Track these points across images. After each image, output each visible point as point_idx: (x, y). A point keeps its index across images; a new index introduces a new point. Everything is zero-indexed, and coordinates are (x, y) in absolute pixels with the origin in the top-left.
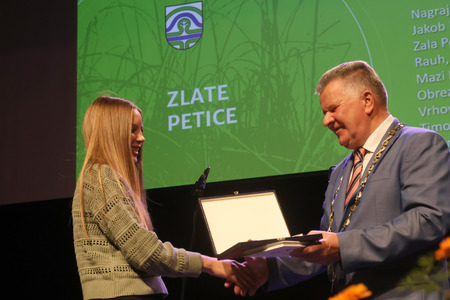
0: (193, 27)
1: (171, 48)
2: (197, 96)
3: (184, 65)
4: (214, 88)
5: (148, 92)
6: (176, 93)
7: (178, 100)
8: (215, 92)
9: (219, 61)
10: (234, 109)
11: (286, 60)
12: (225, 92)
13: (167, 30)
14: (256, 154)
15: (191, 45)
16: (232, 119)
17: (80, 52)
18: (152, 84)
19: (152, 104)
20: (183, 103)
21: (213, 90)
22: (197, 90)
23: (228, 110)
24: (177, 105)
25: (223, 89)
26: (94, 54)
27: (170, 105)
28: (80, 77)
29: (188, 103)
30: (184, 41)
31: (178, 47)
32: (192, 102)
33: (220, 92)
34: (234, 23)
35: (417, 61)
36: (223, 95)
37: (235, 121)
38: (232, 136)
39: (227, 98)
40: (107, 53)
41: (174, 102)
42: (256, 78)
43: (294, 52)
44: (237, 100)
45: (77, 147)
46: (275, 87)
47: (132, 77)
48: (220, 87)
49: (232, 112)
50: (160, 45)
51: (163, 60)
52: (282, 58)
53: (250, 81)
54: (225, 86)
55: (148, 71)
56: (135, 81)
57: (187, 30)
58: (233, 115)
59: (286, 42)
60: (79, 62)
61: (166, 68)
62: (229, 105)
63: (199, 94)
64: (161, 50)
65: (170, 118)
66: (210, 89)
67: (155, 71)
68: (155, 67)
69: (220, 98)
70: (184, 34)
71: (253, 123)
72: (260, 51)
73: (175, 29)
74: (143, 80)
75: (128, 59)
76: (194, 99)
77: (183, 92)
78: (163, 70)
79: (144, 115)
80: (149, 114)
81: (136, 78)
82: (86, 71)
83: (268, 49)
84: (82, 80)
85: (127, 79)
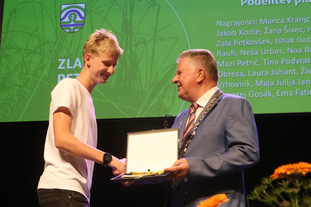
0: (78, 19)
1: (63, 31)
2: (78, 63)
3: (71, 43)
5: (46, 59)
6: (64, 60)
7: (65, 65)
11: (136, 45)
13: (61, 20)
14: (113, 104)
15: (76, 30)
17: (4, 29)
18: (49, 53)
19: (48, 66)
20: (68, 67)
22: (78, 60)
24: (64, 68)
26: (13, 31)
27: (60, 67)
28: (3, 45)
29: (71, 67)
30: (72, 27)
31: (68, 31)
32: (74, 67)
34: (105, 18)
35: (218, 52)
38: (99, 91)
40: (21, 31)
41: (62, 66)
43: (142, 40)
46: (128, 62)
47: (37, 47)
50: (56, 29)
51: (57, 38)
52: (134, 43)
55: (47, 45)
56: (38, 50)
57: (74, 21)
59: (137, 33)
60: (3, 36)
61: (59, 44)
63: (79, 62)
64: (56, 32)
65: (59, 76)
67: (51, 45)
68: (52, 42)
70: (72, 23)
71: (113, 84)
72: (120, 38)
73: (67, 19)
74: (43, 50)
75: (36, 36)
76: (75, 65)
77: (68, 60)
78: (57, 45)
79: (42, 72)
80: (46, 72)
81: (39, 49)
82: (7, 41)
83: (125, 37)
84: (4, 47)
85: (33, 49)
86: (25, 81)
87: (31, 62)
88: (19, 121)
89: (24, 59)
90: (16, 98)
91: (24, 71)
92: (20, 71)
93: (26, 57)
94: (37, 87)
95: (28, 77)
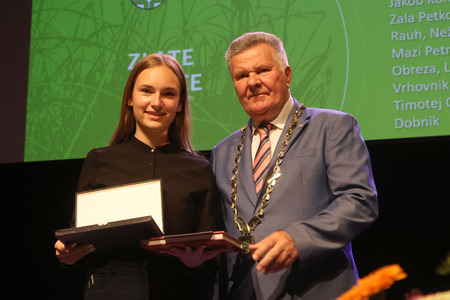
1: (134, 6)
3: (148, 25)
4: (179, 51)
5: (108, 54)
6: (137, 55)
8: (179, 56)
9: (185, 23)
10: (199, 75)
11: (257, 26)
12: (190, 57)
14: (221, 124)
15: (156, 5)
16: (196, 85)
17: (35, 6)
18: (112, 44)
19: (111, 66)
21: (177, 54)
23: (193, 76)
25: (188, 54)
26: (50, 9)
28: (35, 33)
30: (149, 1)
31: (142, 6)
33: (185, 57)
35: (394, 35)
36: (188, 60)
37: (200, 89)
38: (196, 104)
39: (192, 63)
40: (64, 9)
42: (224, 43)
43: (265, 18)
44: (203, 65)
45: (28, 108)
47: (91, 36)
48: (185, 52)
49: (196, 79)
50: (123, 4)
51: (125, 18)
52: (252, 23)
53: (217, 47)
54: (191, 50)
55: (108, 30)
56: (94, 40)
58: (198, 82)
59: (258, 7)
60: (34, 17)
61: (128, 29)
62: (193, 71)
64: (123, 9)
66: (175, 52)
67: (115, 31)
68: (116, 26)
69: (185, 63)
71: (219, 92)
72: (229, 15)
74: (103, 40)
75: (87, 16)
78: (124, 30)
79: (102, 76)
80: (108, 76)
81: (95, 37)
82: (42, 27)
83: (238, 14)
84: (37, 35)
85: (85, 38)
86: (74, 92)
87: (82, 60)
88: (66, 157)
89: (70, 55)
90: (59, 122)
91: (72, 75)
92: (64, 76)
93: (75, 51)
94: (94, 102)
95: (78, 84)
